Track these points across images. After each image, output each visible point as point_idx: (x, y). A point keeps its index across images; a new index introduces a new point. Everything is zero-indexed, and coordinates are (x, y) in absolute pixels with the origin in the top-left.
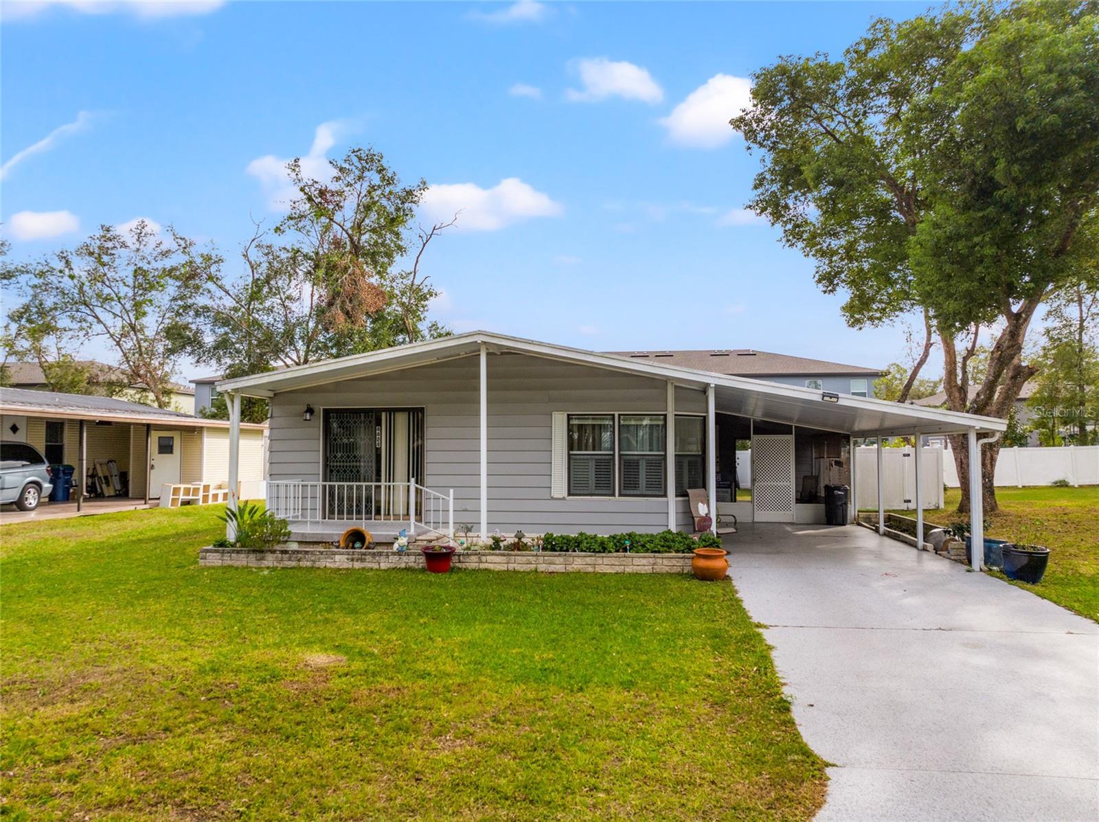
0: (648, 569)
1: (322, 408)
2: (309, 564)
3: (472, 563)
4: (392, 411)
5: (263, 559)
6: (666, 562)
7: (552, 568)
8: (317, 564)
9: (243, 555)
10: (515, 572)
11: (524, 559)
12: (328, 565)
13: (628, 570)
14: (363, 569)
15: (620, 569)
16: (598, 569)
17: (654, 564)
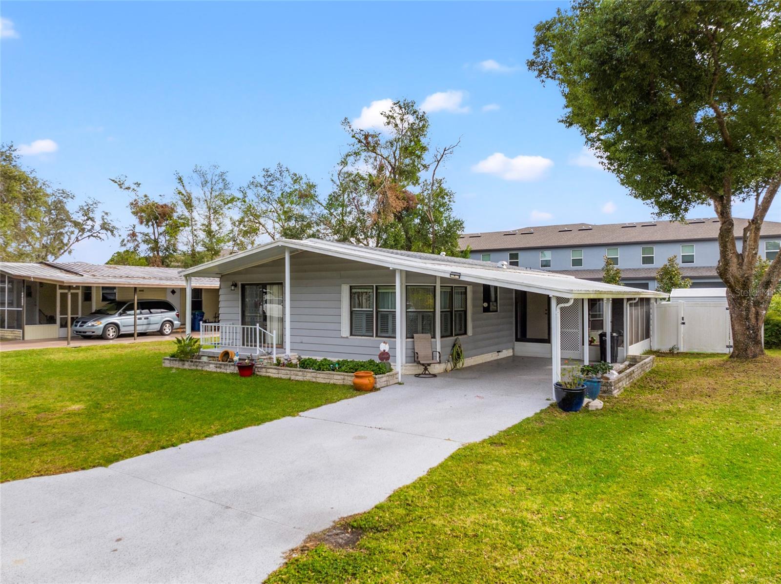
1: (240, 283)
3: (263, 373)
7: (298, 378)
8: (204, 369)
9: (177, 362)
10: (281, 379)
11: (285, 371)
12: (207, 369)
13: (332, 382)
15: (327, 381)
16: (318, 380)
17: (344, 379)
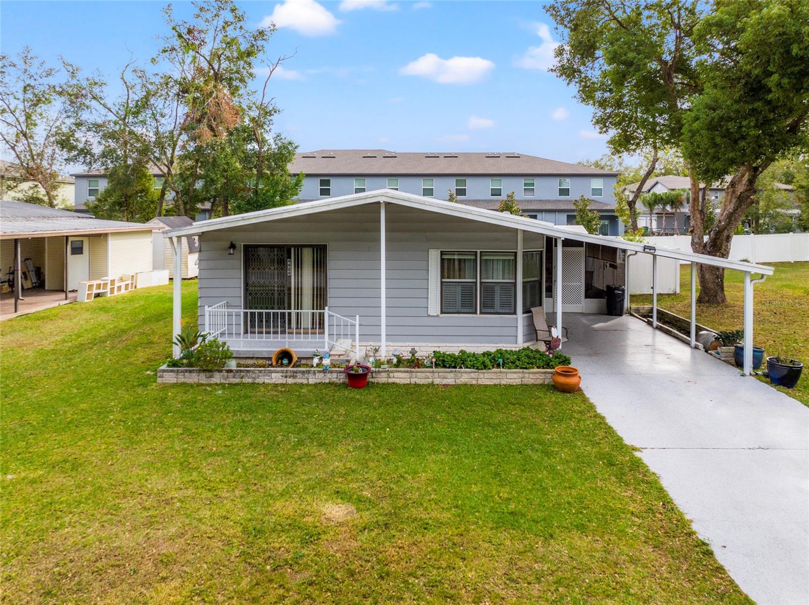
0: (518, 382)
1: (242, 244)
2: (250, 381)
3: (382, 379)
4: (299, 247)
5: (211, 377)
6: (531, 376)
7: (445, 382)
8: (257, 381)
9: (195, 374)
10: (416, 385)
11: (423, 375)
12: (266, 381)
13: (503, 382)
14: (295, 384)
15: (497, 382)
16: (480, 382)
17: (523, 378)
